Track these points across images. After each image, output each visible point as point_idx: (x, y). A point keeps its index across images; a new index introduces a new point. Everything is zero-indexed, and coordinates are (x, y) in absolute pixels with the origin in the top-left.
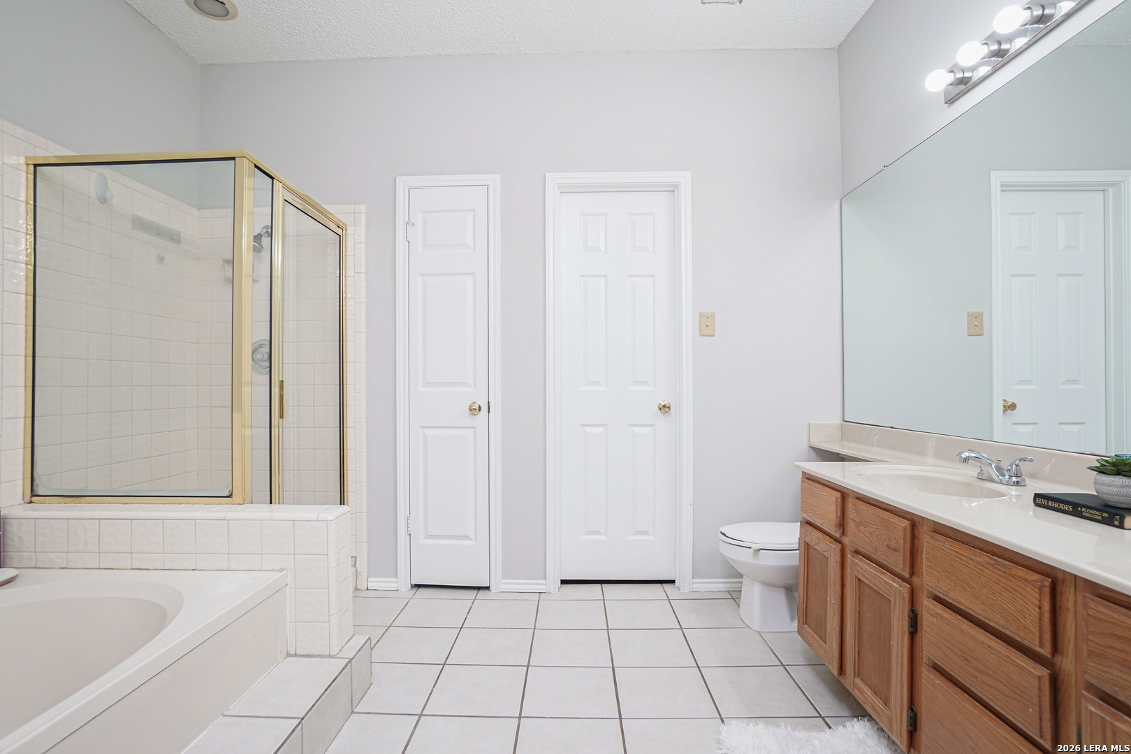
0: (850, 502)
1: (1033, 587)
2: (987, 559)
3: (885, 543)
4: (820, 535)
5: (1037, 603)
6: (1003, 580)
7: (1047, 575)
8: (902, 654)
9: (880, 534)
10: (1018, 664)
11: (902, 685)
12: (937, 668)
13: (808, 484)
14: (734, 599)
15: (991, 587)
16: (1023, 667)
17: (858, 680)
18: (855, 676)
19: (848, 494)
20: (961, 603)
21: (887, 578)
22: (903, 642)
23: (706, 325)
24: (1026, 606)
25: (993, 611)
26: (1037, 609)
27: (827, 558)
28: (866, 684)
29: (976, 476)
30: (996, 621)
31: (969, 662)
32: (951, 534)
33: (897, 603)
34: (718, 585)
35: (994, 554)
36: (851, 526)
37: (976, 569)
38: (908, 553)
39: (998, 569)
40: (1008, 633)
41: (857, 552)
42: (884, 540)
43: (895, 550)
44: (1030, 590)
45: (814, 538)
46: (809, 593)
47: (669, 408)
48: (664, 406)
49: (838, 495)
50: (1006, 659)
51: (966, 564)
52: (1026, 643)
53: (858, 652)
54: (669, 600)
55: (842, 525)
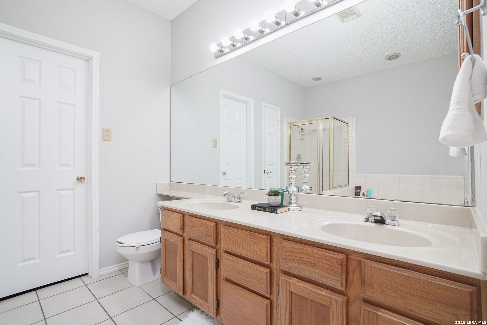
0: (187, 218)
1: (265, 241)
2: (247, 233)
3: (205, 233)
4: (172, 234)
5: (266, 246)
6: (254, 240)
7: (268, 235)
8: (213, 278)
9: (202, 230)
10: (259, 270)
11: (214, 291)
12: (227, 280)
13: (166, 212)
14: (123, 273)
15: (249, 244)
16: (261, 271)
17: (193, 295)
18: (191, 294)
19: (185, 214)
20: (238, 252)
21: (206, 248)
22: (213, 273)
23: (106, 135)
24: (262, 248)
25: (250, 253)
26: (266, 248)
27: (176, 245)
28: (196, 295)
29: (226, 200)
30: (251, 256)
31: (241, 274)
32: (232, 225)
33: (211, 258)
34: (114, 268)
35: (249, 231)
36: (187, 229)
37: (244, 238)
38: (215, 236)
39: (252, 236)
40: (255, 259)
41: (190, 239)
42: (204, 232)
43: (209, 236)
44: (263, 242)
45: (169, 236)
46: (166, 262)
47: (84, 179)
48: (81, 178)
49: (181, 215)
50: (255, 269)
51: (240, 236)
52: (262, 261)
53: (193, 283)
54: (86, 285)
55: (183, 228)
